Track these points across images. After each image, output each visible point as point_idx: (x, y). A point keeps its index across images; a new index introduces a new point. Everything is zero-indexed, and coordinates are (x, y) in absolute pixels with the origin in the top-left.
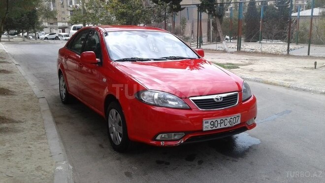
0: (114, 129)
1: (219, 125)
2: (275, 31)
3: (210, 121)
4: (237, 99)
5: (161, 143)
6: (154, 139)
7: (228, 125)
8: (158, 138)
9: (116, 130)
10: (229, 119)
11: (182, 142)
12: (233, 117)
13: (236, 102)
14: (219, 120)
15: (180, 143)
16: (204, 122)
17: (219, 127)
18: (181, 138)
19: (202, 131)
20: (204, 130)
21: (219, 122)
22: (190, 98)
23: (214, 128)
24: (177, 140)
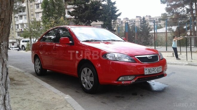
0: (86, 80)
1: (152, 71)
2: (143, 40)
3: (148, 69)
4: (158, 58)
5: (122, 82)
6: (117, 80)
7: (157, 72)
8: (120, 79)
9: (87, 81)
10: (156, 68)
11: (134, 81)
12: (158, 68)
13: (158, 59)
14: (152, 69)
15: (133, 82)
16: (145, 69)
17: (152, 73)
18: (133, 79)
19: (144, 75)
20: (145, 74)
21: (152, 70)
22: (136, 57)
23: (150, 73)
24: (131, 80)
